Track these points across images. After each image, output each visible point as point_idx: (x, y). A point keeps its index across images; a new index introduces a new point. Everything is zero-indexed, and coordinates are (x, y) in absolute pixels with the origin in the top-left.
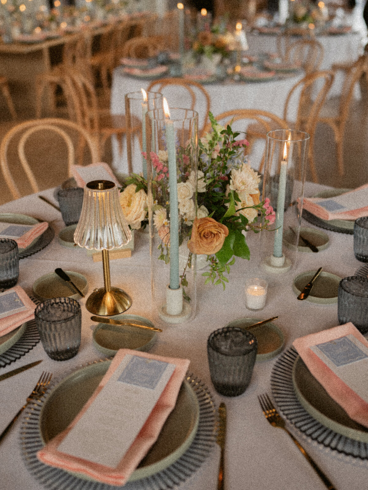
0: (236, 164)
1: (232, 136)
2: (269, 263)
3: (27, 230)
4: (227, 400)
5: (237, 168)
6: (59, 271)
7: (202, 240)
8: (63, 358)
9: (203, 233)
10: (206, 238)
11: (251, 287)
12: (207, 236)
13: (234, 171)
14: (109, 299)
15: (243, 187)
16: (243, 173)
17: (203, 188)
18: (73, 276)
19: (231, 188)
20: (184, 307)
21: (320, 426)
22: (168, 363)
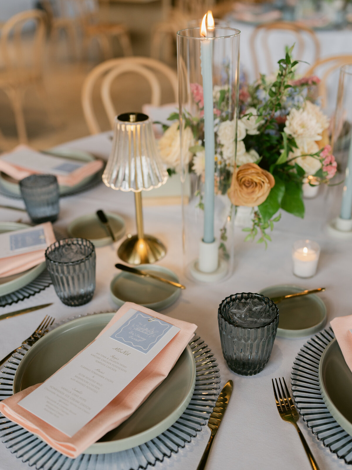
0: (296, 103)
1: (290, 66)
2: (334, 226)
3: (77, 167)
4: (237, 378)
5: (298, 108)
6: (100, 213)
7: (242, 189)
8: (77, 303)
9: (243, 180)
10: (247, 187)
11: (299, 250)
12: (247, 185)
13: (294, 111)
14: (141, 247)
15: (300, 131)
16: (305, 114)
17: (254, 129)
18: (113, 220)
19: (287, 131)
20: (219, 265)
21: (341, 430)
22: (171, 325)
